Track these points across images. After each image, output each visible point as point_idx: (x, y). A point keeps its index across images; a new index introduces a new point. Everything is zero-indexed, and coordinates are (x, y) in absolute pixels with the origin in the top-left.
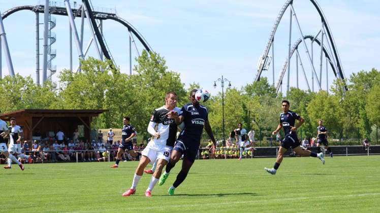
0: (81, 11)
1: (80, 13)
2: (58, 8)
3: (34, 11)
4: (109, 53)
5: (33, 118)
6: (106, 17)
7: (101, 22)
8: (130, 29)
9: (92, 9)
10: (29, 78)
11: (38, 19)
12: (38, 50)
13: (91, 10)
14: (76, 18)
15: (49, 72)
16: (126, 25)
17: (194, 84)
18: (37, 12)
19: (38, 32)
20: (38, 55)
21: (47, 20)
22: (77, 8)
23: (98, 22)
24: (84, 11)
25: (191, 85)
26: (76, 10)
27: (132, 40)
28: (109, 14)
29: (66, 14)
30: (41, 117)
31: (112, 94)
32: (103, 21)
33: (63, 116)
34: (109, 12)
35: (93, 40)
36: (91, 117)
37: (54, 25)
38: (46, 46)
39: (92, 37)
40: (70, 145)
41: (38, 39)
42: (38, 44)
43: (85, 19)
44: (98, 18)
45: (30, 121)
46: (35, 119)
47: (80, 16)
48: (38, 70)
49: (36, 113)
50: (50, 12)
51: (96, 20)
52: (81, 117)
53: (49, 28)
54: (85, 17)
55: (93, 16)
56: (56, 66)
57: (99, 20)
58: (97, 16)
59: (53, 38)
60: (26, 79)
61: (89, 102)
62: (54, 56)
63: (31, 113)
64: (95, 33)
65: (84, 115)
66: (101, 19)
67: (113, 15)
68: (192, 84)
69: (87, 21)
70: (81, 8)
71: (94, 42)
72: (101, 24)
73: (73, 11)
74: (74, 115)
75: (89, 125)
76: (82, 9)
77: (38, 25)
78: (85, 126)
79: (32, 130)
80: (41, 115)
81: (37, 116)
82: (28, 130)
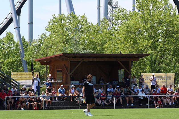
5: (71, 62)
10: (82, 17)
15: (110, 9)
30: (79, 62)
31: (167, 35)
33: (103, 60)
36: (132, 62)
40: (108, 90)
45: (69, 65)
46: (73, 64)
48: (99, 7)
49: (75, 57)
52: (121, 62)
56: (117, 3)
60: (79, 18)
61: (143, 42)
63: (69, 57)
65: (124, 60)
74: (114, 60)
75: (129, 70)
78: (125, 70)
79: (71, 74)
80: (79, 60)
81: (76, 60)
82: (66, 74)
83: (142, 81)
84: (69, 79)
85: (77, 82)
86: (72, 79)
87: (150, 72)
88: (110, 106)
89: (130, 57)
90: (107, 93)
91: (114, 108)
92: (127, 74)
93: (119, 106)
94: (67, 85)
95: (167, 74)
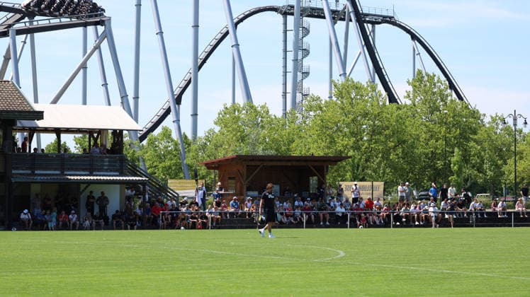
0: (345, 13)
1: (344, 16)
2: (313, 9)
3: (281, 13)
4: (383, 70)
5: (247, 166)
6: (380, 21)
7: (373, 27)
8: (414, 37)
9: (360, 9)
10: (263, 107)
11: (285, 24)
12: (285, 67)
13: (359, 11)
14: (339, 22)
15: (299, 97)
16: (408, 31)
17: (497, 116)
18: (285, 14)
19: (285, 41)
20: (285, 73)
21: (298, 25)
22: (340, 8)
23: (368, 27)
24: (349, 13)
25: (492, 117)
26: (338, 11)
27: (417, 52)
28: (384, 17)
29: (324, 17)
30: (259, 166)
31: (374, 132)
32: (376, 26)
33: (289, 164)
34: (385, 14)
35: (360, 53)
36: (327, 167)
37: (306, 31)
38: (296, 60)
39: (360, 50)
40: (296, 203)
41: (285, 51)
42: (285, 58)
43: (350, 23)
44: (368, 22)
45: (244, 171)
46: (250, 169)
47: (344, 20)
48: (285, 93)
49: (253, 160)
50: (301, 15)
51: (365, 24)
52: (314, 167)
53: (301, 36)
54: (351, 20)
55: (361, 19)
56: (309, 88)
57: (370, 26)
58: (367, 19)
59: (305, 50)
60: (259, 109)
61: (342, 140)
62: (306, 74)
63: (245, 160)
64: (363, 43)
65: (316, 164)
66: (374, 23)
67: (391, 18)
68: (494, 116)
69: (353, 26)
70: (345, 8)
71: (362, 57)
72: (373, 31)
73: (333, 12)
74: (304, 164)
75: (324, 177)
76: (346, 10)
77: (285, 31)
78: (318, 178)
79: (246, 182)
80: (258, 163)
81: (253, 163)
82: (241, 182)
83: (340, 193)
84: (245, 190)
85: (256, 193)
86: (249, 189)
87: (351, 181)
88: (299, 225)
89: (324, 161)
90: (294, 208)
91: (303, 228)
92: (321, 183)
93: (311, 224)
94: (242, 197)
95: (374, 183)
